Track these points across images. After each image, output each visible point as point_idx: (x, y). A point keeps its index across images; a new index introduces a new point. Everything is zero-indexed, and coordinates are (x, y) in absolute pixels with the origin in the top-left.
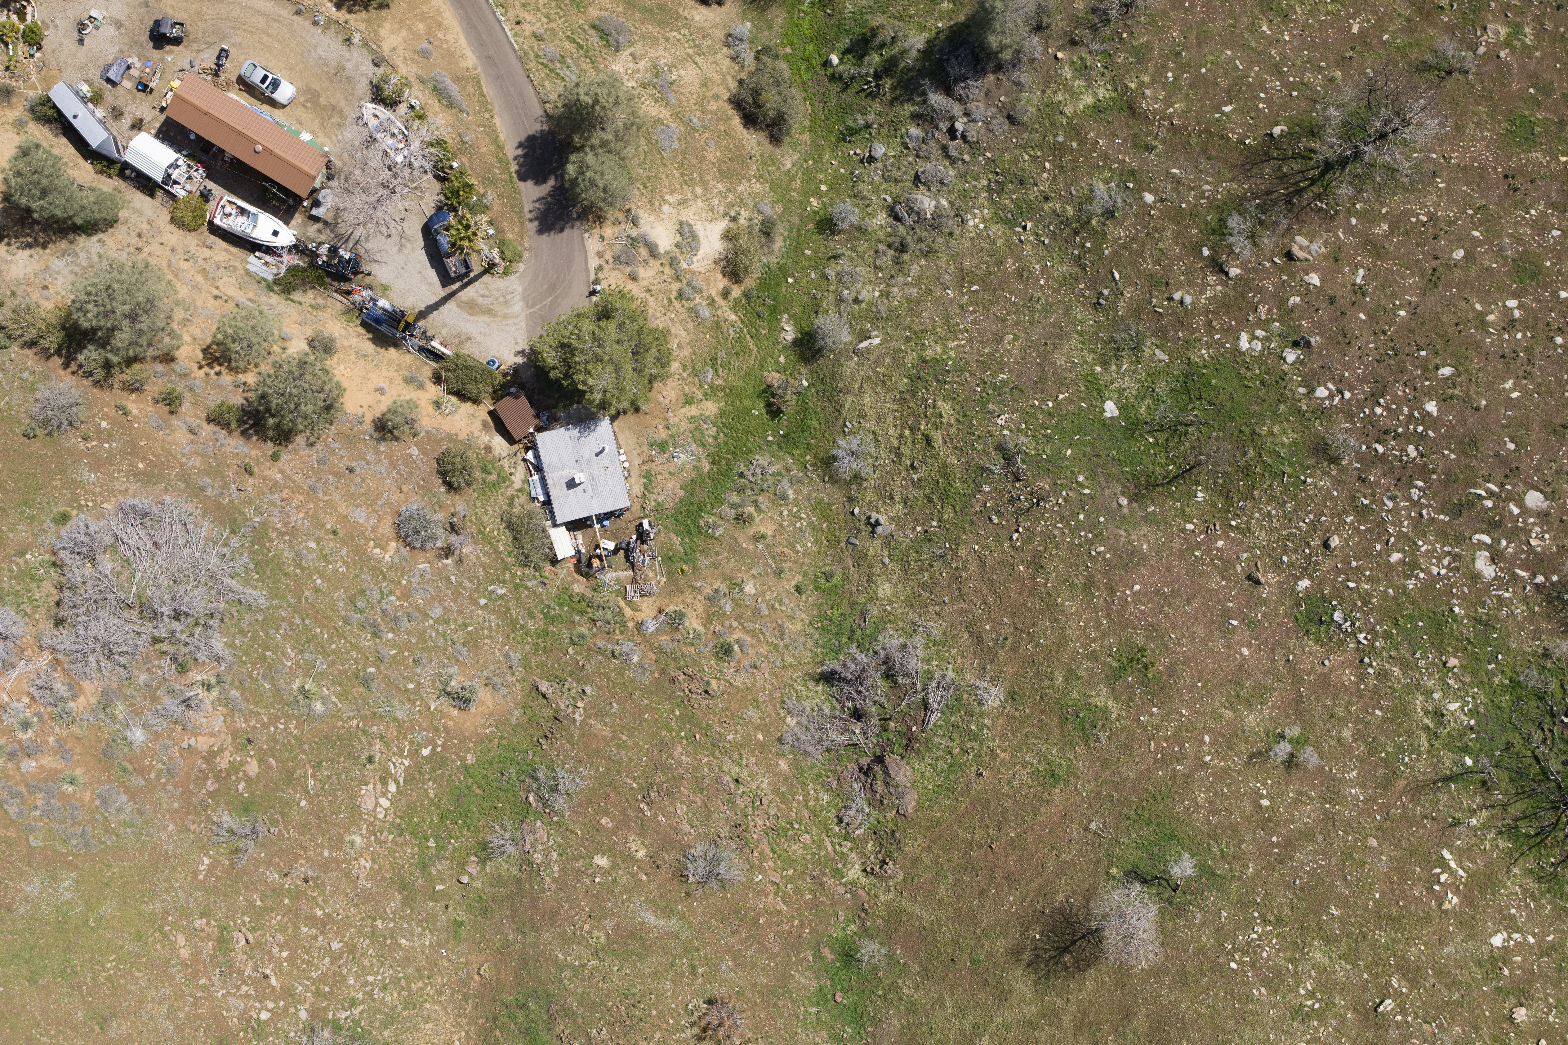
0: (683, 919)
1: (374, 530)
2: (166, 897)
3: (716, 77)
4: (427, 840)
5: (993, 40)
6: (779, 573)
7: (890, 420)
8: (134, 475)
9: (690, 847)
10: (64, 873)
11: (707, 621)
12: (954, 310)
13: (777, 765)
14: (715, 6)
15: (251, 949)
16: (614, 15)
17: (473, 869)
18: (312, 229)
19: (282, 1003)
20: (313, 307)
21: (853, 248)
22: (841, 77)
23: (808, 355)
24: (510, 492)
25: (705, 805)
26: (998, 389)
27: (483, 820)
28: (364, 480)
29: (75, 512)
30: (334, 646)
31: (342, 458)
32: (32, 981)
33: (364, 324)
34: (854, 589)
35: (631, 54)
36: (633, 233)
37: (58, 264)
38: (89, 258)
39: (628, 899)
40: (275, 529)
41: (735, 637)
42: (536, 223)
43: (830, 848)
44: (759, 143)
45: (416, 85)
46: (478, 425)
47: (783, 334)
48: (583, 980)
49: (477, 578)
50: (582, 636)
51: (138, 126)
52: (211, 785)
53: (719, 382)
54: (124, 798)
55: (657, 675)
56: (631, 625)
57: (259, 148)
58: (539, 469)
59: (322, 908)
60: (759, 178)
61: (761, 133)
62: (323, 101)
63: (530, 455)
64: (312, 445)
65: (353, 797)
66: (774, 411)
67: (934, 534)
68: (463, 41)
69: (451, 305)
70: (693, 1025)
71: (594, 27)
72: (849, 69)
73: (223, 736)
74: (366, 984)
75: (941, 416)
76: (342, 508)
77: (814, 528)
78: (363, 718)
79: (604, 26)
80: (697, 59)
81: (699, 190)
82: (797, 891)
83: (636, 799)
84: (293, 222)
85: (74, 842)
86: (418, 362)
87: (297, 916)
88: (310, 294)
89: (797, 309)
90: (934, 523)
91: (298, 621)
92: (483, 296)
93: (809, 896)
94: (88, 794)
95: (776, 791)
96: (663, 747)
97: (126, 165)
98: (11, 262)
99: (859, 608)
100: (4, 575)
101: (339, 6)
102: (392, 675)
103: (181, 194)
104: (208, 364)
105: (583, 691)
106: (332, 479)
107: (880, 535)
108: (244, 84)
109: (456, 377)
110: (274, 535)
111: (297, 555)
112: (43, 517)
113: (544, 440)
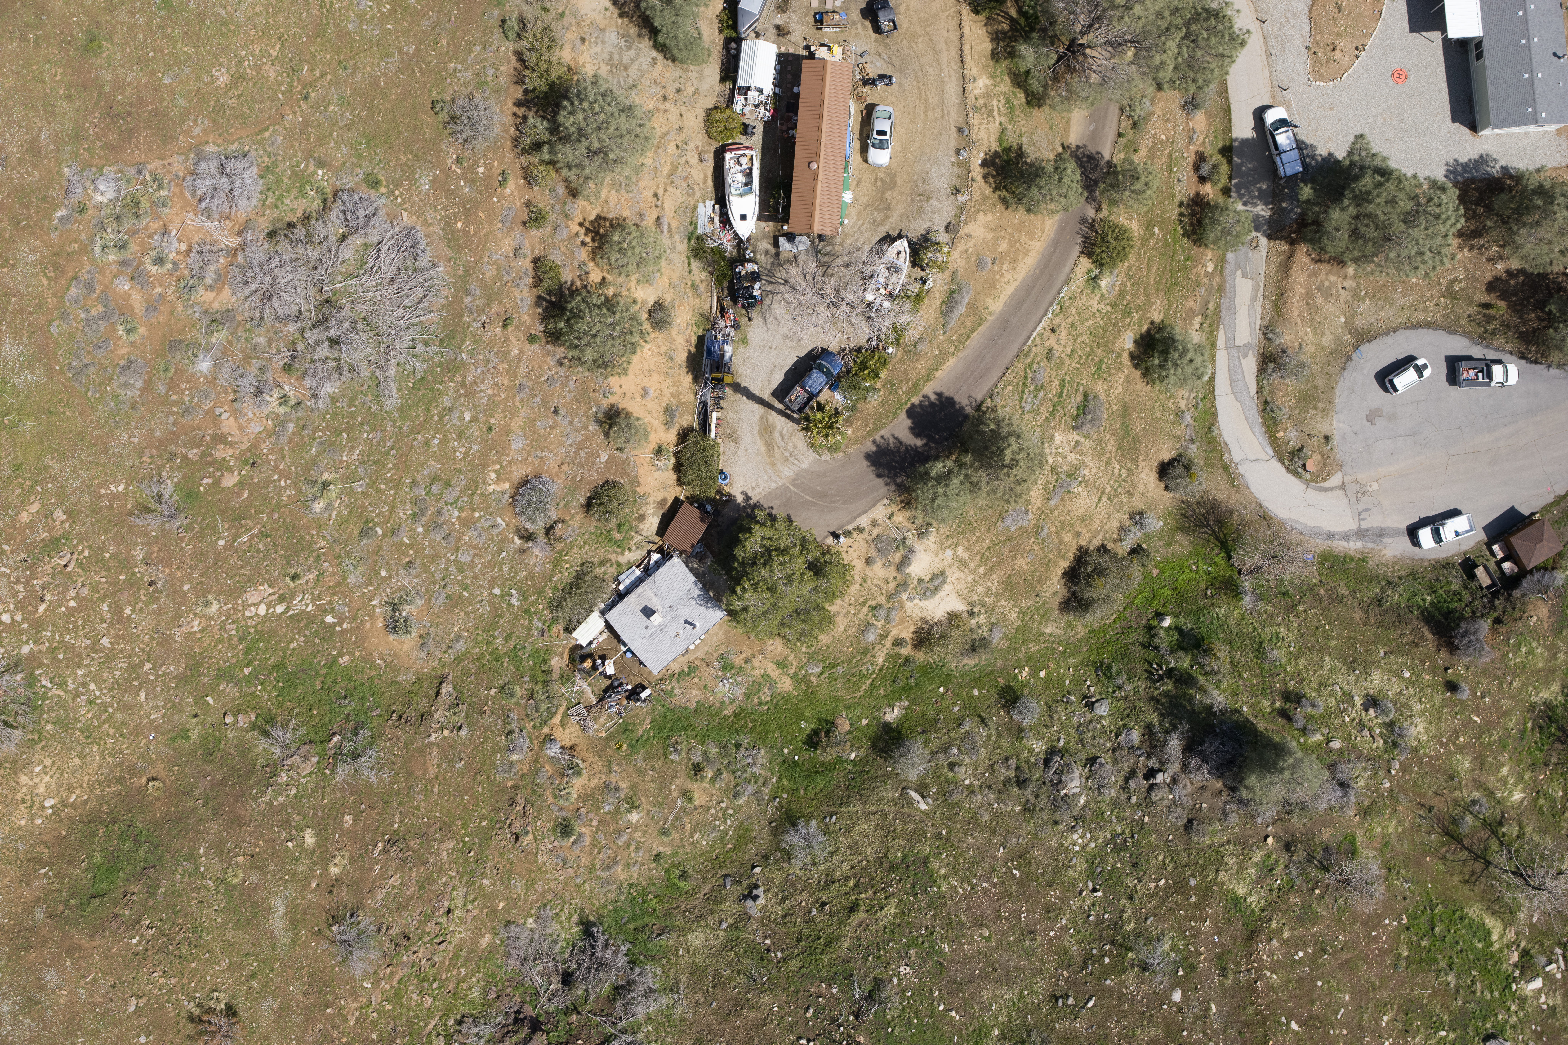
0: (294, 942)
1: (511, 462)
2: (68, 470)
3: (1096, 524)
4: (248, 665)
5: (1252, 780)
6: (664, 833)
7: (856, 859)
8: (448, 224)
9: (364, 910)
10: (40, 369)
11: (584, 797)
12: (986, 864)
13: (483, 935)
14: (1162, 485)
15: (61, 572)
16: (1106, 406)
17: (243, 721)
18: (765, 245)
19: (25, 626)
20: (693, 285)
21: (1000, 735)
22: (1153, 637)
23: (880, 744)
24: (613, 557)
25: (411, 898)
26: (933, 950)
27: (294, 704)
28: (553, 428)
29: (383, 190)
30: (383, 487)
31: (563, 397)
33: (701, 339)
34: (683, 908)
35: (1077, 443)
36: (910, 539)
37: (612, 37)
38: (632, 60)
39: (286, 882)
40: (464, 376)
41: (583, 830)
42: (874, 448)
43: (431, 1026)
44: (1054, 594)
45: (946, 275)
46: (659, 496)
47: (888, 710)
48: (190, 884)
49: (516, 574)
50: (512, 695)
51: (781, 32)
52: (193, 454)
53: (814, 680)
54: (140, 384)
55: (510, 784)
56: (546, 730)
57: (814, 166)
58: (648, 572)
59: (133, 611)
60: (1023, 613)
61: (1065, 591)
62: (889, 195)
63: (655, 557)
64: (561, 364)
65: (252, 581)
66: (813, 741)
67: (770, 960)
68: (1010, 289)
69: (758, 409)
70: (199, 1006)
71: (1085, 396)
72: (1164, 640)
73: (245, 439)
74: (85, 685)
75: (882, 909)
76: (516, 424)
77: (723, 838)
78: (331, 548)
79: (1091, 405)
80: (1104, 499)
81: (981, 570)
82: (375, 1023)
83: (383, 835)
84: (763, 224)
85: (74, 363)
86: (691, 407)
87: (114, 593)
88: (704, 275)
89: (918, 710)
90: (779, 955)
91: (389, 444)
92: (782, 435)
93: (374, 1037)
94: (126, 350)
95: (458, 949)
96: (445, 829)
97: (739, 41)
99: (668, 922)
100: (290, 159)
101: (985, 164)
102: (385, 551)
103: (738, 107)
104: (587, 229)
105: (460, 728)
106: (538, 400)
107: (744, 906)
108: (868, 114)
109: (693, 456)
110: (458, 379)
111: (451, 410)
112: (365, 163)
113: (676, 565)
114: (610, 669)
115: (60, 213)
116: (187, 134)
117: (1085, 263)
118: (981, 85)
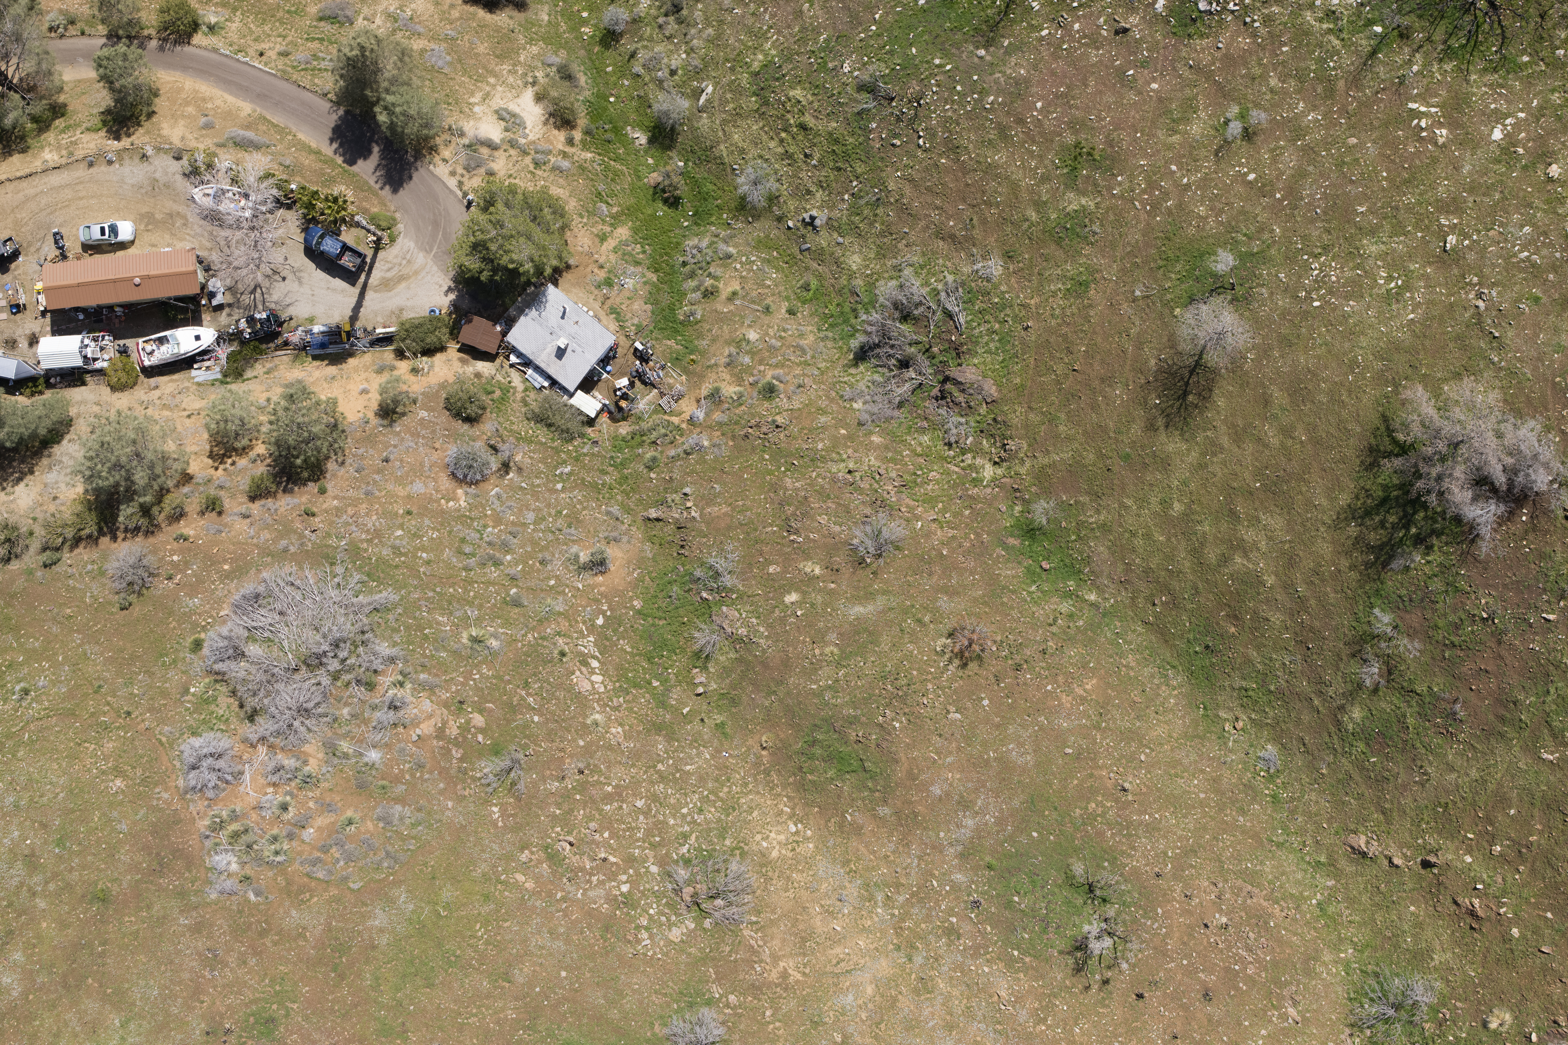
0: (885, 592)
1: (437, 491)
2: (484, 856)
4: (650, 683)
6: (767, 310)
7: (765, 137)
8: (227, 577)
9: (851, 540)
11: (739, 381)
12: (750, 21)
13: (871, 442)
15: (578, 848)
16: (330, 1)
17: (701, 678)
18: (223, 318)
19: (631, 871)
20: (267, 373)
21: (641, 39)
23: (667, 142)
24: (519, 396)
25: (838, 503)
26: (827, 48)
27: (681, 639)
28: (401, 461)
29: (203, 636)
30: (472, 594)
31: (373, 458)
32: (430, 986)
33: (315, 358)
34: (833, 281)
35: (364, 19)
36: (466, 141)
37: (51, 477)
38: (70, 456)
39: (833, 610)
40: (362, 541)
41: (769, 376)
42: (387, 187)
43: (957, 469)
44: (511, 18)
45: (220, 151)
46: (457, 364)
47: (637, 142)
48: (844, 690)
49: (542, 472)
50: (654, 459)
51: (33, 341)
53: (615, 210)
54: (398, 808)
55: (731, 443)
57: (137, 280)
58: (527, 363)
59: (609, 784)
60: (531, 41)
61: (507, 10)
62: (159, 216)
63: (513, 359)
64: (343, 463)
65: (570, 689)
66: (673, 202)
67: (860, 190)
68: (230, 99)
69: (370, 295)
70: (950, 661)
71: (321, 19)
73: (438, 712)
74: (684, 816)
75: (799, 102)
76: (401, 492)
77: (769, 261)
78: (533, 629)
79: (328, 13)
81: (492, 80)
82: (955, 514)
83: (784, 537)
84: (205, 323)
85: (386, 864)
86: (377, 355)
87: (594, 802)
88: (258, 366)
89: (633, 116)
90: (855, 183)
91: (431, 594)
92: (389, 270)
93: (967, 512)
94: (370, 823)
95: (885, 460)
96: (774, 488)
97: (47, 374)
98: (15, 499)
99: (846, 290)
100: (184, 716)
101: (118, 138)
102: (532, 584)
103: (105, 365)
104: (221, 463)
105: (685, 494)
106: (377, 477)
107: (822, 226)
108: (92, 248)
109: (414, 340)
110: (365, 545)
111: (394, 547)
112: (182, 655)
113: (515, 337)
114: (624, 382)
115: (252, 897)
116: (169, 803)
117: (198, 39)
118: (50, 156)
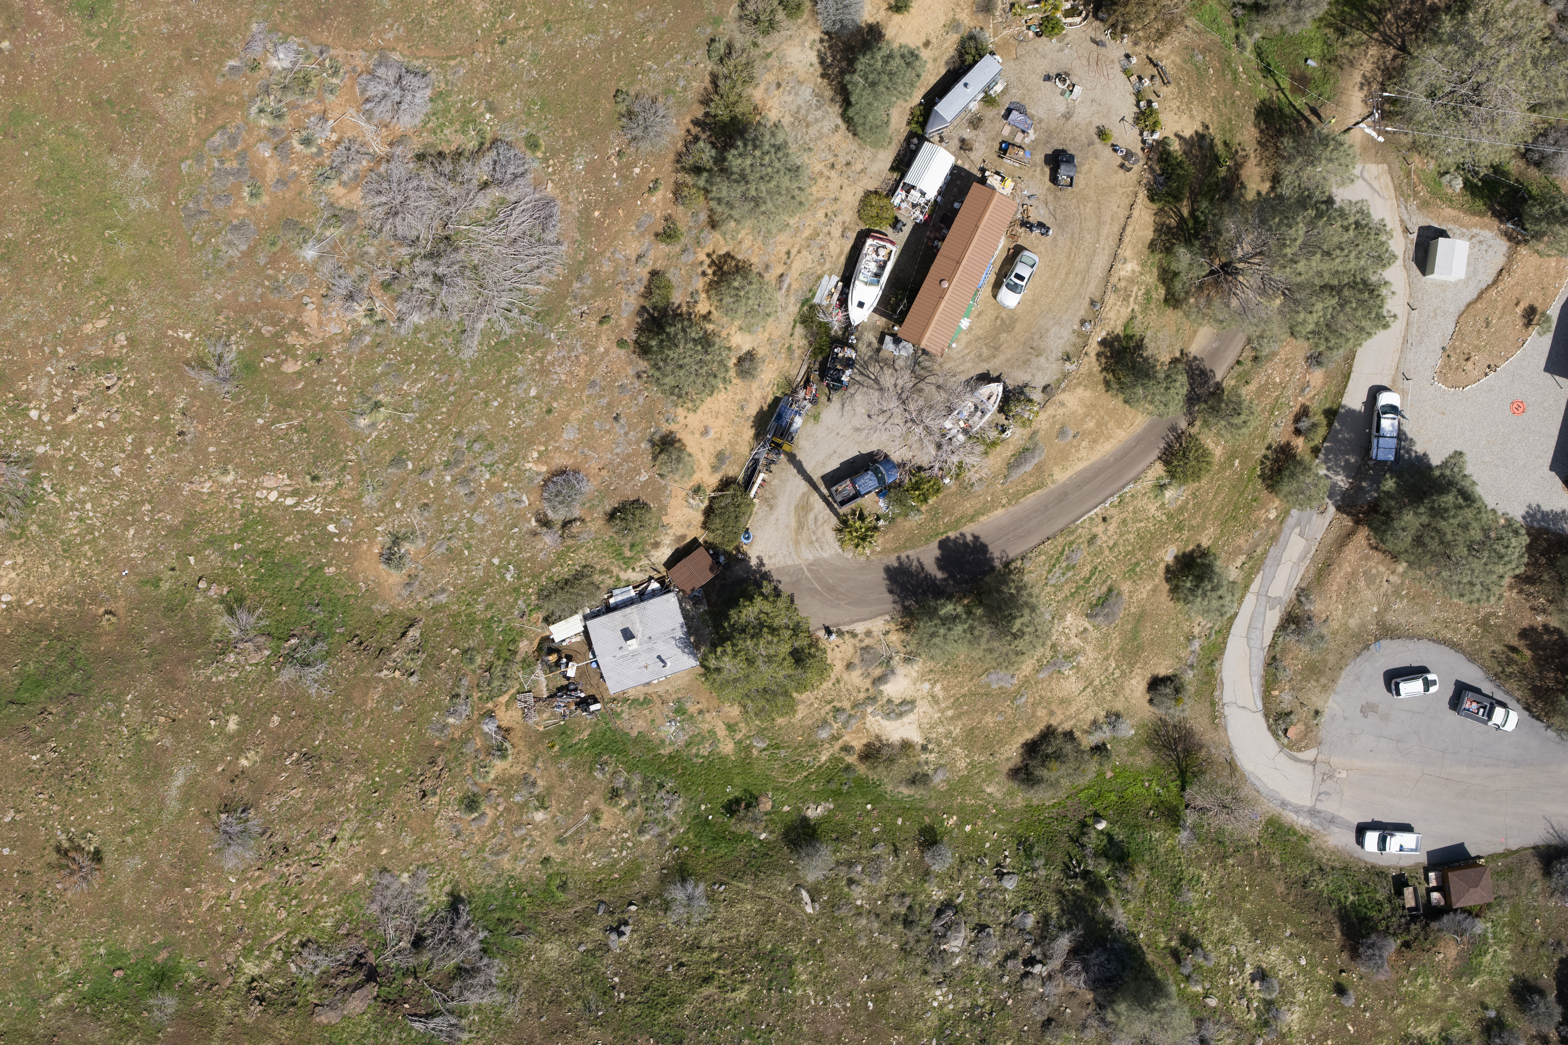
0: (180, 815)
1: (557, 448)
2: (144, 301)
3: (1073, 710)
4: (239, 542)
5: (1122, 1007)
6: (561, 841)
7: (727, 934)
8: (586, 209)
9: (256, 809)
10: (157, 199)
11: (500, 781)
12: (846, 986)
13: (357, 873)
14: (1148, 697)
15: (102, 392)
16: (1126, 605)
17: (214, 591)
18: (871, 337)
19: (49, 428)
20: (789, 348)
21: (906, 870)
22: (1084, 834)
23: (792, 835)
24: (615, 570)
25: (305, 814)
27: (267, 593)
28: (608, 432)
29: (539, 154)
30: (430, 426)
31: (628, 408)
32: (39, 183)
33: (777, 400)
34: (550, 917)
35: (1085, 630)
36: (896, 661)
37: (806, 92)
38: (817, 120)
39: (196, 756)
40: (545, 354)
41: (488, 811)
42: (896, 564)
43: (275, 938)
44: (1008, 759)
45: (1027, 432)
46: (681, 531)
47: (812, 806)
48: (106, 724)
49: (520, 552)
50: (471, 660)
51: (964, 146)
52: (267, 330)
53: (755, 752)
54: (244, 248)
55: (437, 743)
56: (490, 705)
57: (945, 285)
58: (643, 596)
59: (154, 453)
60: (972, 765)
61: (1019, 760)
62: (1004, 336)
63: (655, 585)
64: (639, 376)
65: (275, 467)
66: (731, 808)
67: (612, 997)
68: (1080, 466)
69: (804, 486)
70: (70, 840)
71: (1110, 590)
72: (1092, 841)
73: (321, 335)
74: (83, 502)
75: (733, 990)
76: (575, 415)
77: (613, 865)
78: (359, 464)
79: (1112, 600)
80: (1089, 690)
81: (950, 713)
82: (225, 916)
83: (302, 746)
84: (877, 317)
85: (191, 205)
86: (742, 460)
87: (143, 429)
88: (804, 342)
89: (840, 816)
90: (622, 996)
91: (451, 389)
92: (816, 519)
93: (220, 929)
94: (244, 211)
95: (329, 876)
96: (361, 763)
97: (922, 139)
98: (803, 46)
99: (531, 925)
100: (465, 94)
101: (1103, 343)
102: (408, 486)
103: (896, 200)
104: (713, 262)
105: (412, 674)
106: (604, 401)
107: (608, 938)
108: (1014, 254)
109: (726, 507)
110: (539, 354)
111: (520, 380)
112: (532, 124)
113: (671, 601)
114: (571, 672)
115: (232, 63)
116: (379, 34)
117: (1159, 469)
118: (1128, 268)
